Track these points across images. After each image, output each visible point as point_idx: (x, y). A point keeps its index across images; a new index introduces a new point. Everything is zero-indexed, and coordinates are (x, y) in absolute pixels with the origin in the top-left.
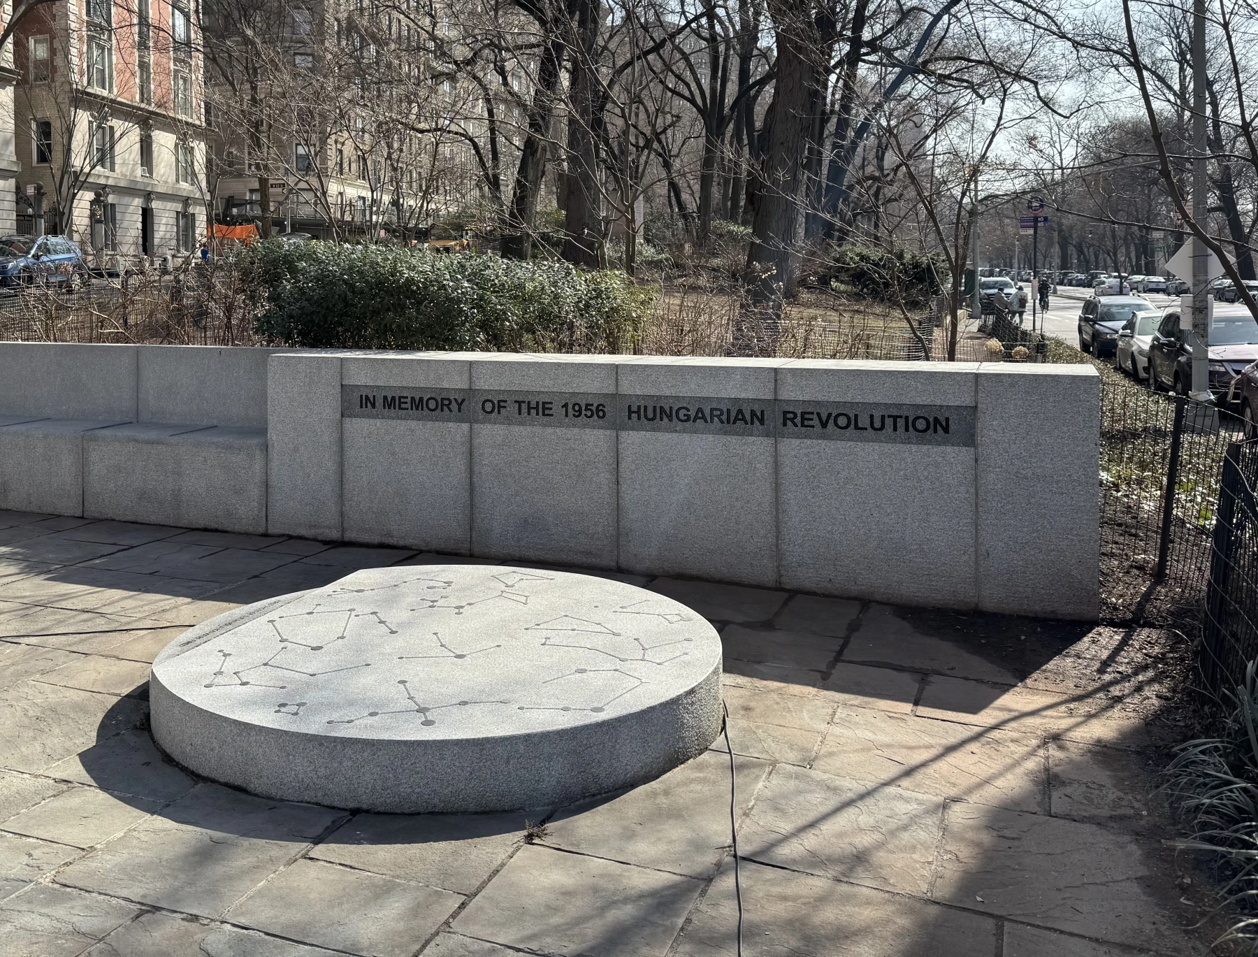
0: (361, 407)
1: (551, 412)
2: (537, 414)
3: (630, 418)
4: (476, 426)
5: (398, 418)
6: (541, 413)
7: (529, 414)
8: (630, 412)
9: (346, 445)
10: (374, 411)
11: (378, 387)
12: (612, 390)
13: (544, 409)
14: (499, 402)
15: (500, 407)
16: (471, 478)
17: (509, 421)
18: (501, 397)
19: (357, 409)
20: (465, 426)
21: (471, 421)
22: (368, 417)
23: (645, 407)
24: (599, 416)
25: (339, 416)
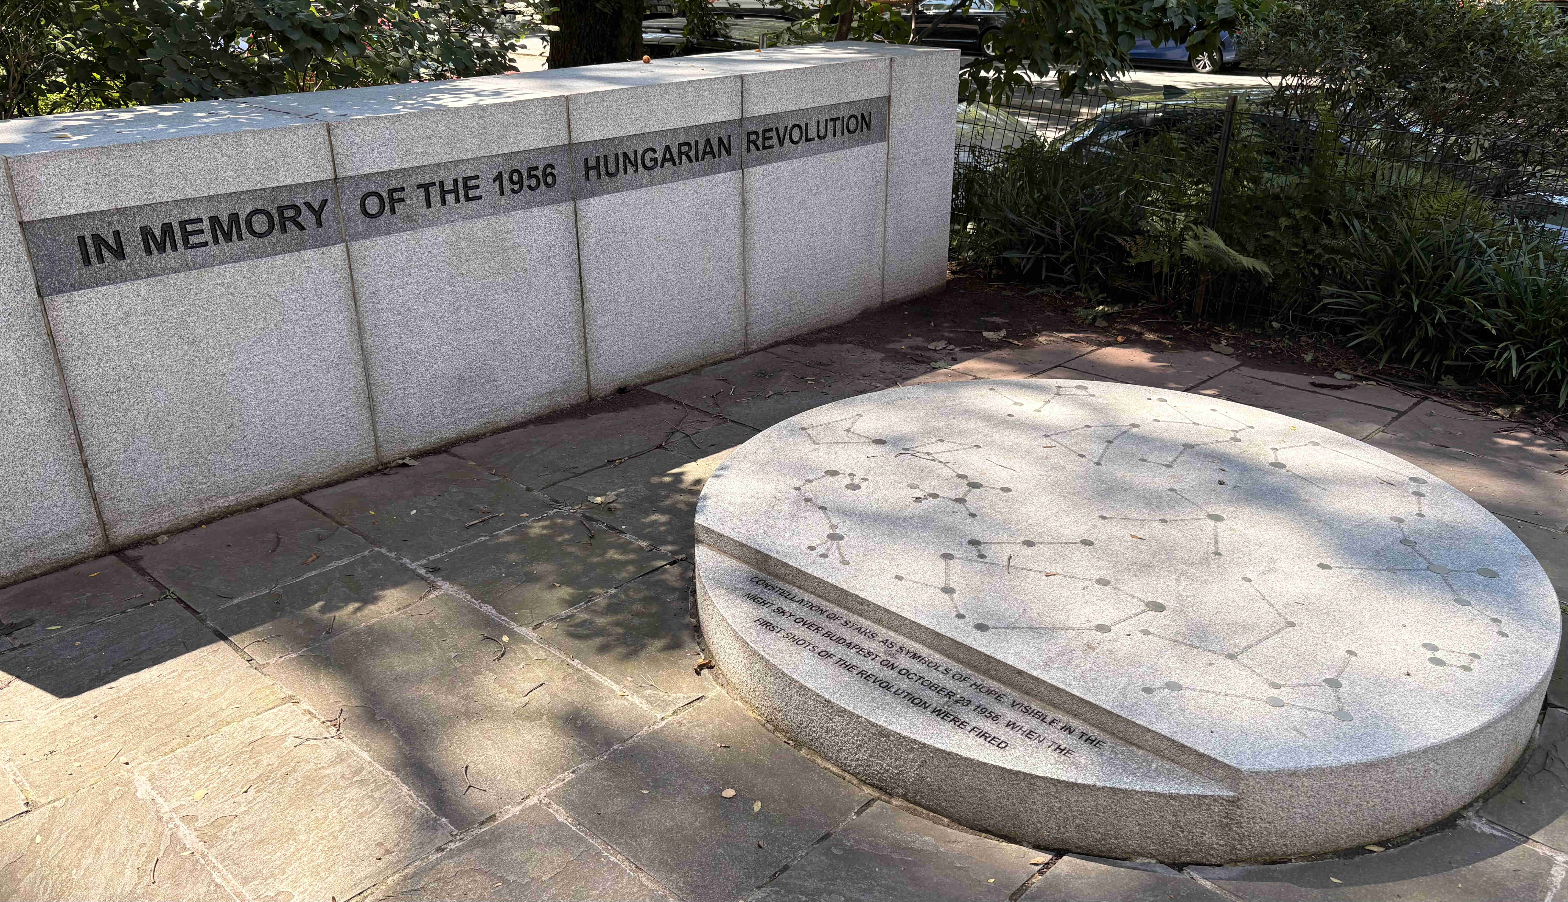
0: (87, 261)
1: (477, 193)
2: (458, 200)
3: (587, 178)
4: (356, 246)
5: (186, 267)
6: (462, 198)
7: (444, 202)
8: (588, 168)
9: (69, 354)
10: (123, 265)
11: (122, 211)
12: (561, 139)
13: (467, 188)
14: (391, 192)
15: (393, 201)
16: (361, 339)
17: (412, 223)
18: (394, 184)
19: (78, 270)
20: (337, 251)
21: (345, 238)
22: (111, 280)
23: (606, 157)
24: (546, 184)
25: (31, 296)
